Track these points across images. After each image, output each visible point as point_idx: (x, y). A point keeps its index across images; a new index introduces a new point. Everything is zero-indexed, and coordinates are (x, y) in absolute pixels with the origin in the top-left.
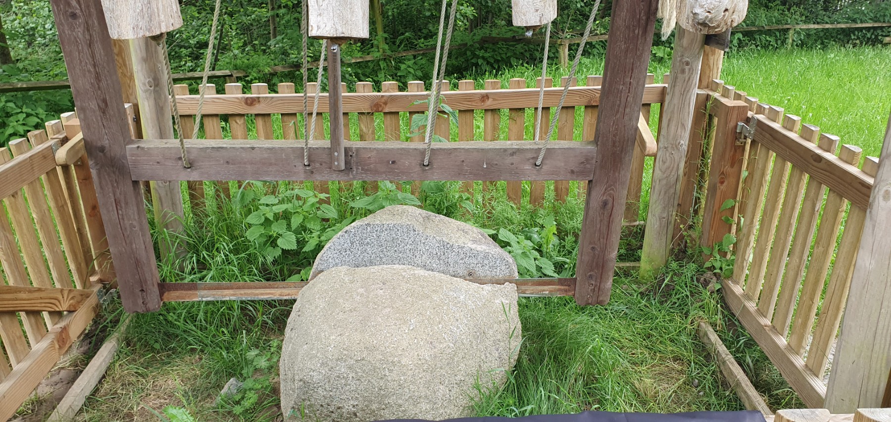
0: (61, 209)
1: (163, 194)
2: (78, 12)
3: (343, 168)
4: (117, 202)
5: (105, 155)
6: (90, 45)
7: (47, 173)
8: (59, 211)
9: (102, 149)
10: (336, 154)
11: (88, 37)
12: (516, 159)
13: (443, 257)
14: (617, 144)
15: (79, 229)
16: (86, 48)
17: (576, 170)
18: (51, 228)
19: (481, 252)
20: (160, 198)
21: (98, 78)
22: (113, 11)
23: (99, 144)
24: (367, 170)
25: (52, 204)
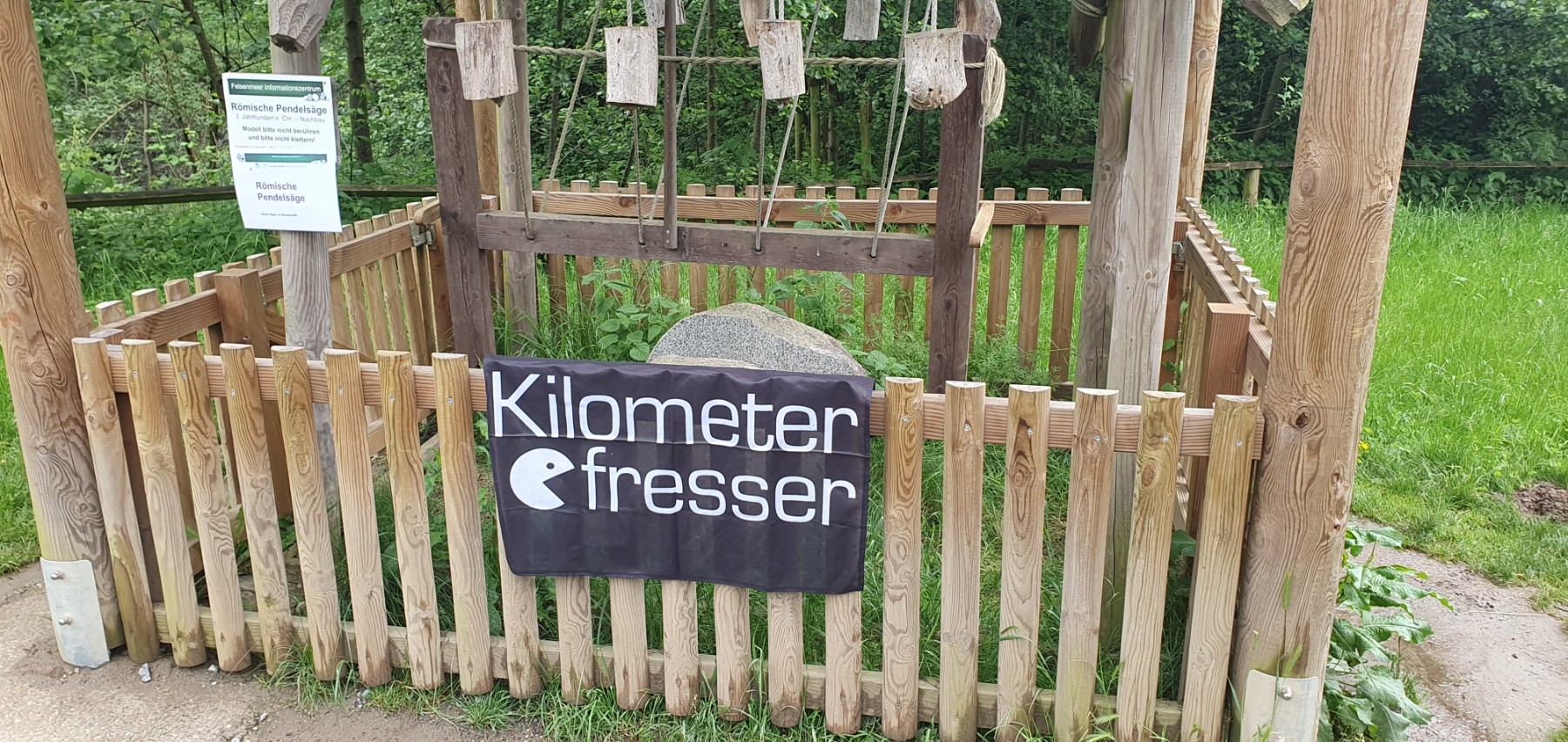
0: (411, 293)
1: (516, 290)
2: (448, 86)
3: (675, 247)
4: (463, 270)
5: (457, 222)
6: (455, 116)
7: (402, 252)
8: (409, 295)
9: (455, 216)
10: (668, 232)
11: (453, 109)
12: (850, 248)
13: (782, 358)
14: (955, 238)
15: (425, 321)
16: (451, 118)
17: (913, 264)
18: (399, 310)
19: (823, 356)
20: (513, 295)
21: (458, 147)
22: (467, 79)
23: (453, 211)
24: (699, 252)
25: (402, 288)
